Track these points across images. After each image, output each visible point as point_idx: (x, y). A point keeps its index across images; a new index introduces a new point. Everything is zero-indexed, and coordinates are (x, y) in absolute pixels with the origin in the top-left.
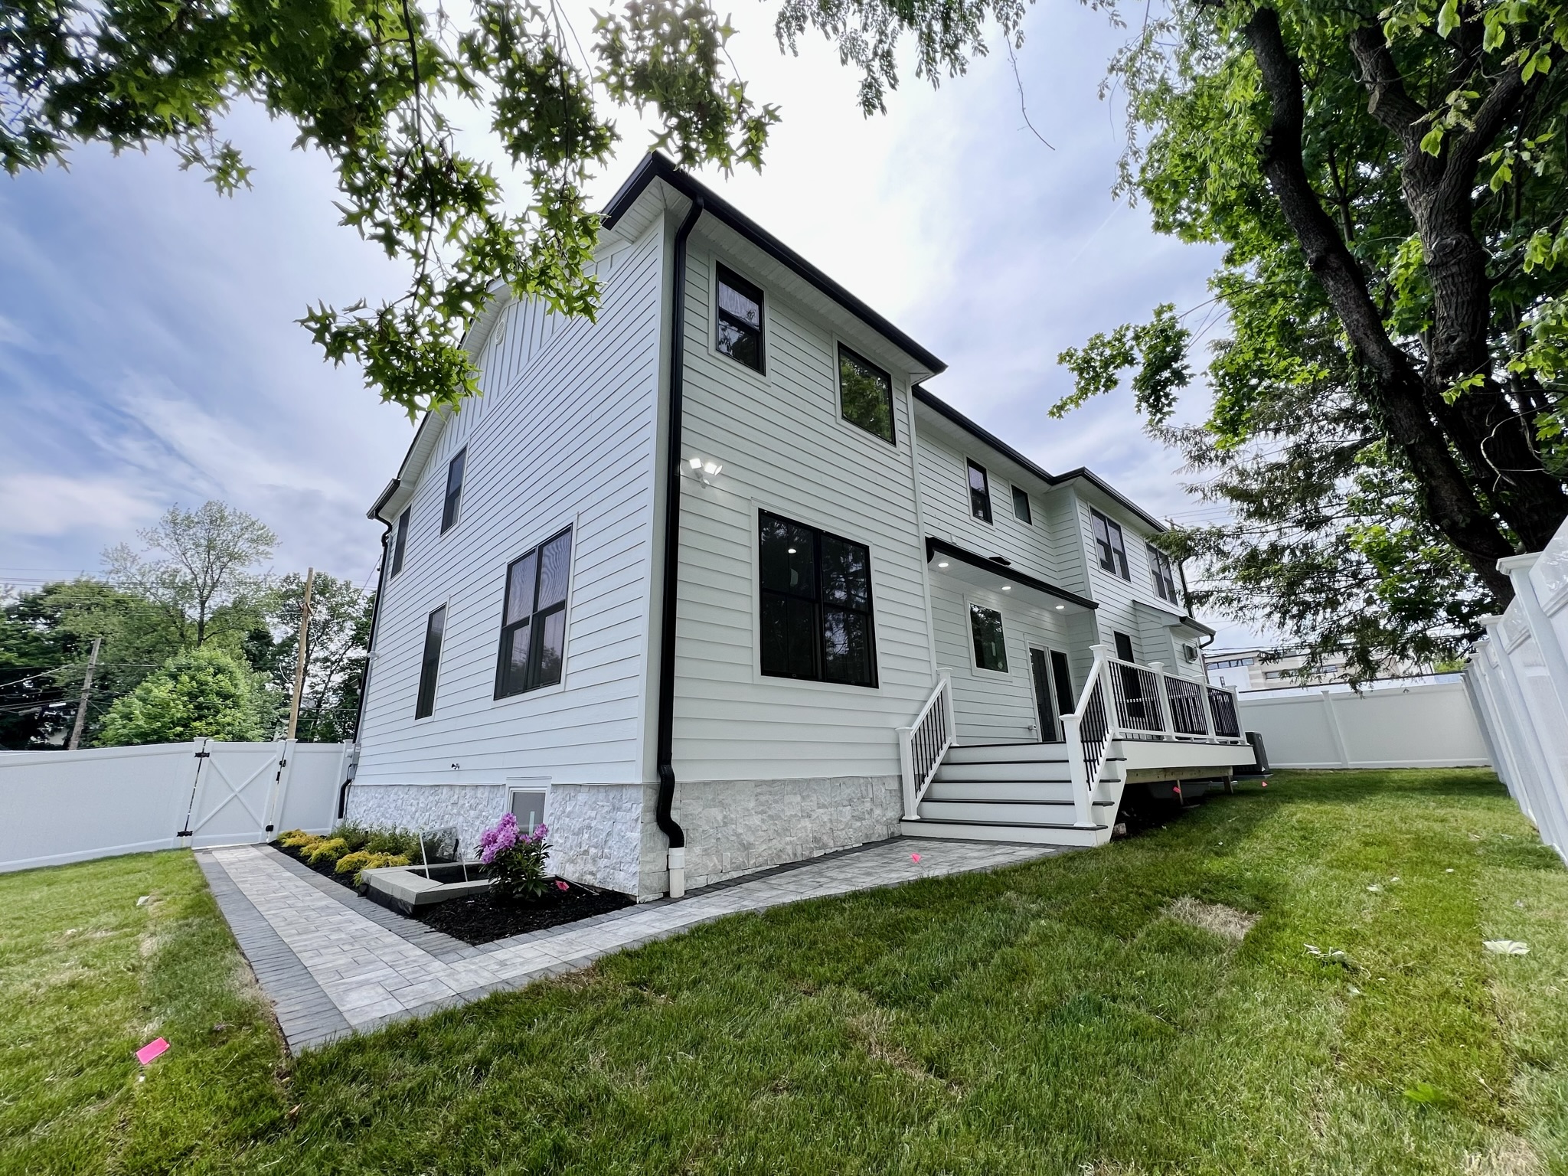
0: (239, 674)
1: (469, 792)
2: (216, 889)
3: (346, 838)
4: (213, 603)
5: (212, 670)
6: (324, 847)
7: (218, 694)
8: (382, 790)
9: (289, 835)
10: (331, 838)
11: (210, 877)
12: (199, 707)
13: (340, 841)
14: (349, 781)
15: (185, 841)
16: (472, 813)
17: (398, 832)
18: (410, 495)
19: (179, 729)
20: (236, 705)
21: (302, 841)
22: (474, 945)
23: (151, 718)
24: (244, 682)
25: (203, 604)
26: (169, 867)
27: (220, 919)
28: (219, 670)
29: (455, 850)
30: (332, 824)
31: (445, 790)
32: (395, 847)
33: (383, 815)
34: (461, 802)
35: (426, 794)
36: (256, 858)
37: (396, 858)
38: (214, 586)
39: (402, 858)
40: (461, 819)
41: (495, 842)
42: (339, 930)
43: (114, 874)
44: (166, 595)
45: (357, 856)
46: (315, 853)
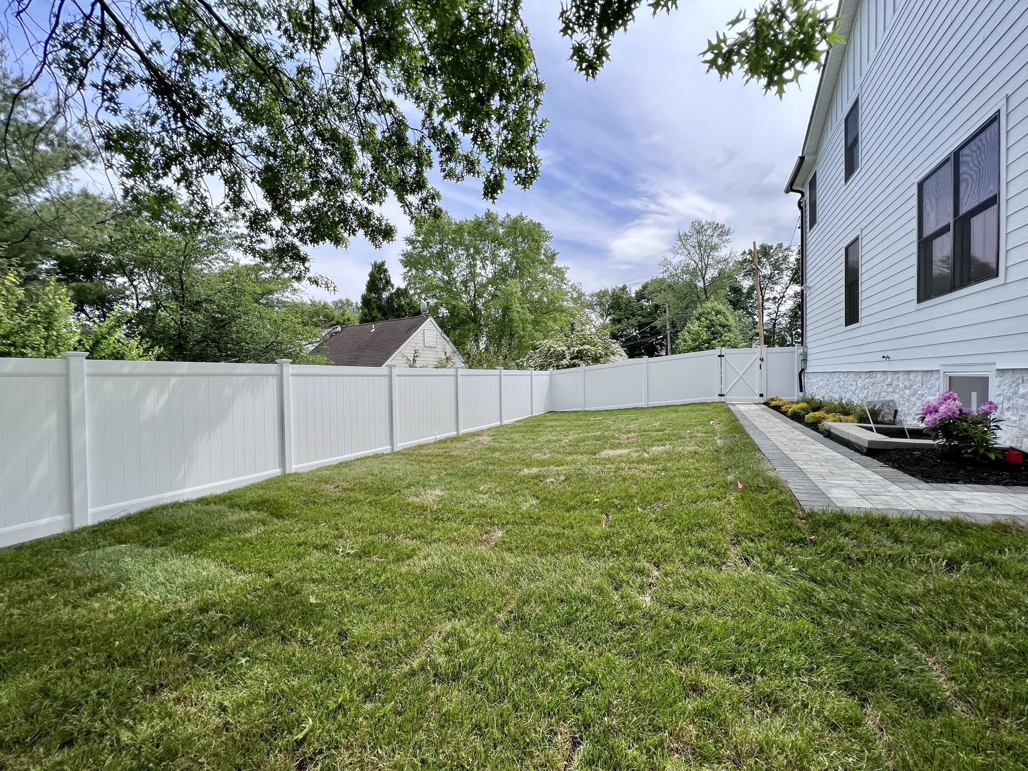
0: (728, 313)
1: (902, 377)
2: (743, 422)
3: (808, 403)
4: (708, 277)
5: (713, 313)
6: (795, 407)
7: (720, 325)
8: (827, 375)
9: (773, 400)
10: (798, 403)
11: (738, 417)
12: (713, 333)
13: (804, 405)
14: (803, 370)
15: (723, 399)
16: (907, 392)
17: (844, 401)
18: (814, 162)
19: (707, 345)
20: (730, 331)
21: (781, 403)
22: (927, 482)
23: (694, 340)
24: (731, 317)
25: (703, 278)
26: (718, 409)
27: (748, 437)
28: (718, 313)
29: (895, 417)
30: (797, 395)
31: (879, 375)
32: (844, 411)
33: (831, 391)
34: (895, 383)
35: (863, 377)
36: (757, 410)
37: (846, 418)
38: (706, 267)
39: (850, 418)
40: (896, 396)
41: (937, 411)
42: (815, 453)
43: (697, 410)
44: (687, 277)
45: (817, 414)
46: (790, 410)
